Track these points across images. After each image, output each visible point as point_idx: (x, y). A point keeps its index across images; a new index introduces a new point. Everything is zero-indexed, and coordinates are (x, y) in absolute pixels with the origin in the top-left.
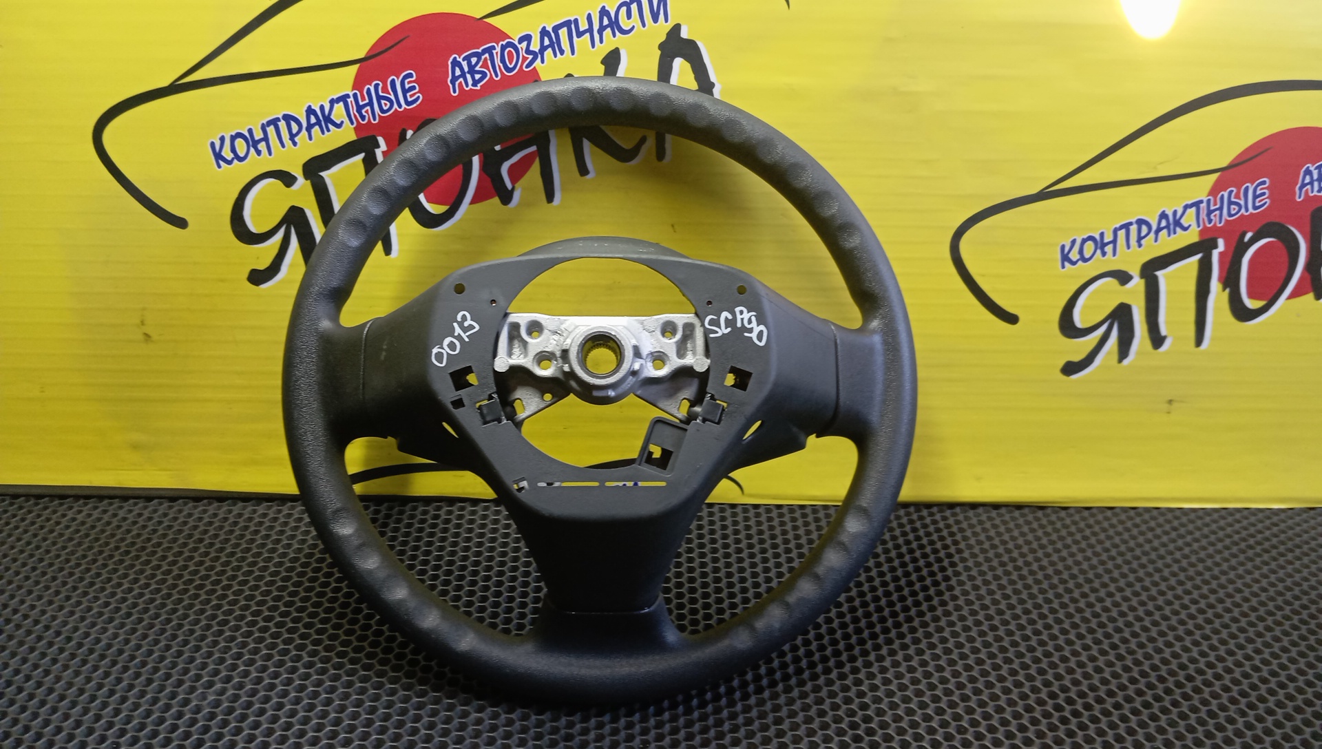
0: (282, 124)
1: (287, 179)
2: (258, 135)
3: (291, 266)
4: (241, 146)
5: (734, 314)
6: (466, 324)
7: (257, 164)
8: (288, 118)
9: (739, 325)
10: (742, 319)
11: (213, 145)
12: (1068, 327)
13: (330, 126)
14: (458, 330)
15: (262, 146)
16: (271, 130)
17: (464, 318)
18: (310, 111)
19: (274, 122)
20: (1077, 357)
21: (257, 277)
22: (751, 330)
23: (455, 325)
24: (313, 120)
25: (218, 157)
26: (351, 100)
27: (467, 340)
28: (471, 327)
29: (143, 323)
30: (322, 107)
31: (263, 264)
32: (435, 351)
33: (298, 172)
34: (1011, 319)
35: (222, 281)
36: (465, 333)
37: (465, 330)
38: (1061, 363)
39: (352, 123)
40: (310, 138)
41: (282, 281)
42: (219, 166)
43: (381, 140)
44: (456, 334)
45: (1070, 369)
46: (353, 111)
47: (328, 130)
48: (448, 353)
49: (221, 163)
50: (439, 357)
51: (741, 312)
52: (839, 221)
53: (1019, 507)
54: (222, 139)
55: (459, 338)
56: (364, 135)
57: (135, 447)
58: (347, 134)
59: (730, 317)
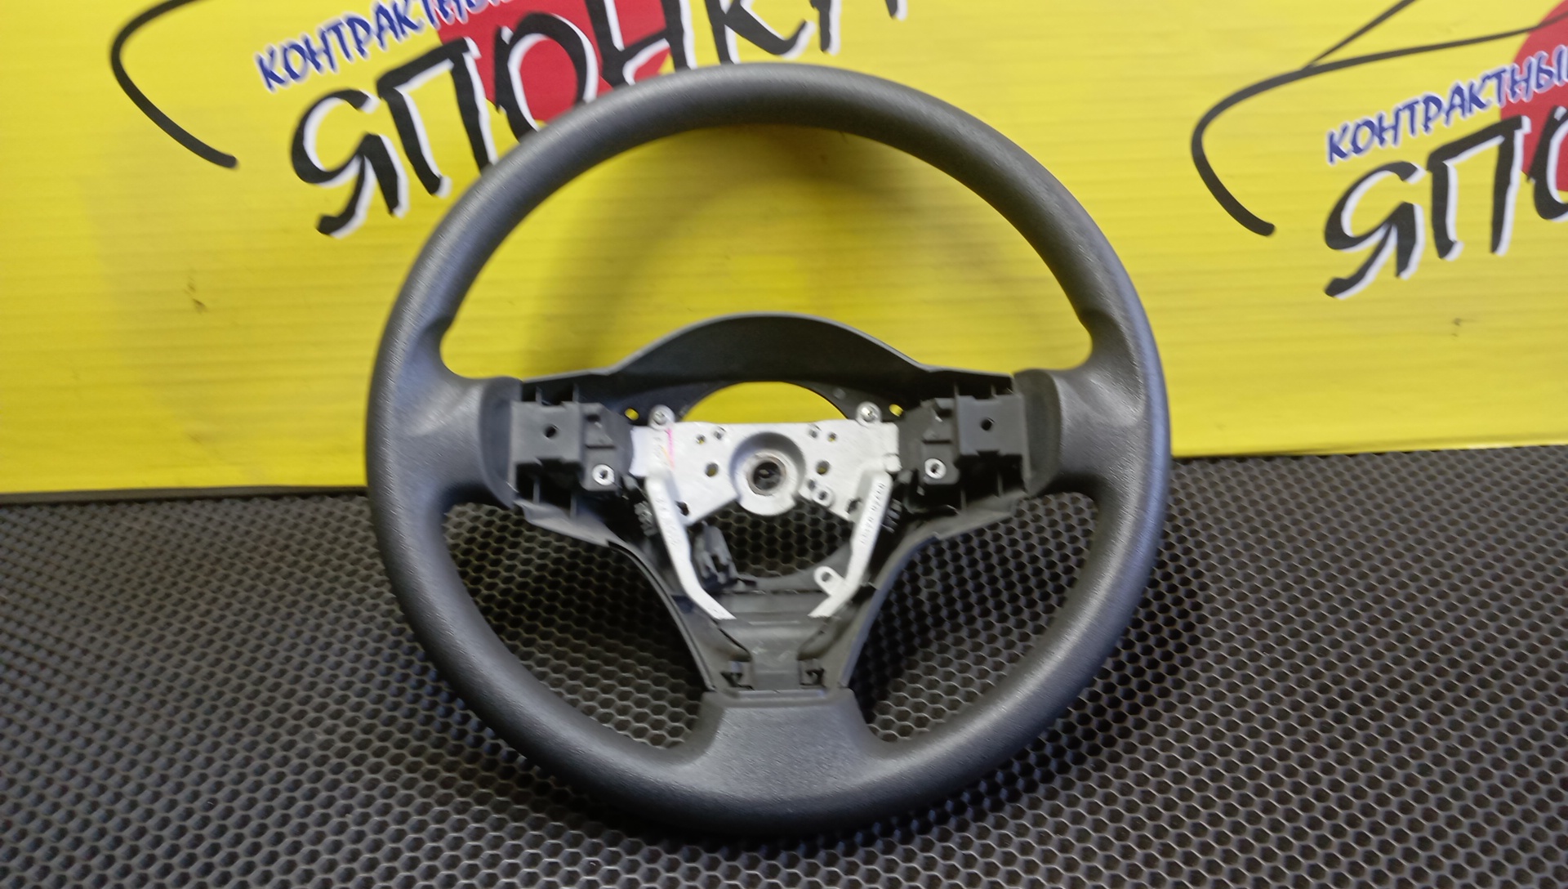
0: (346, 31)
1: (356, 99)
2: (317, 44)
4: (296, 60)
7: (318, 81)
8: (352, 22)
11: (261, 62)
12: (1336, 236)
13: (407, 29)
15: (323, 60)
16: (332, 38)
18: (381, 11)
19: (336, 29)
20: (1345, 273)
21: (329, 225)
24: (384, 22)
25: (269, 75)
29: (192, 288)
30: (395, 7)
31: (335, 208)
33: (370, 90)
34: (1265, 229)
35: (286, 231)
38: (1325, 281)
40: (382, 44)
42: (270, 86)
43: (471, 43)
45: (1337, 287)
46: (434, 8)
47: (403, 32)
49: (273, 82)
53: (1269, 458)
54: (272, 54)
56: (451, 37)
57: (196, 438)
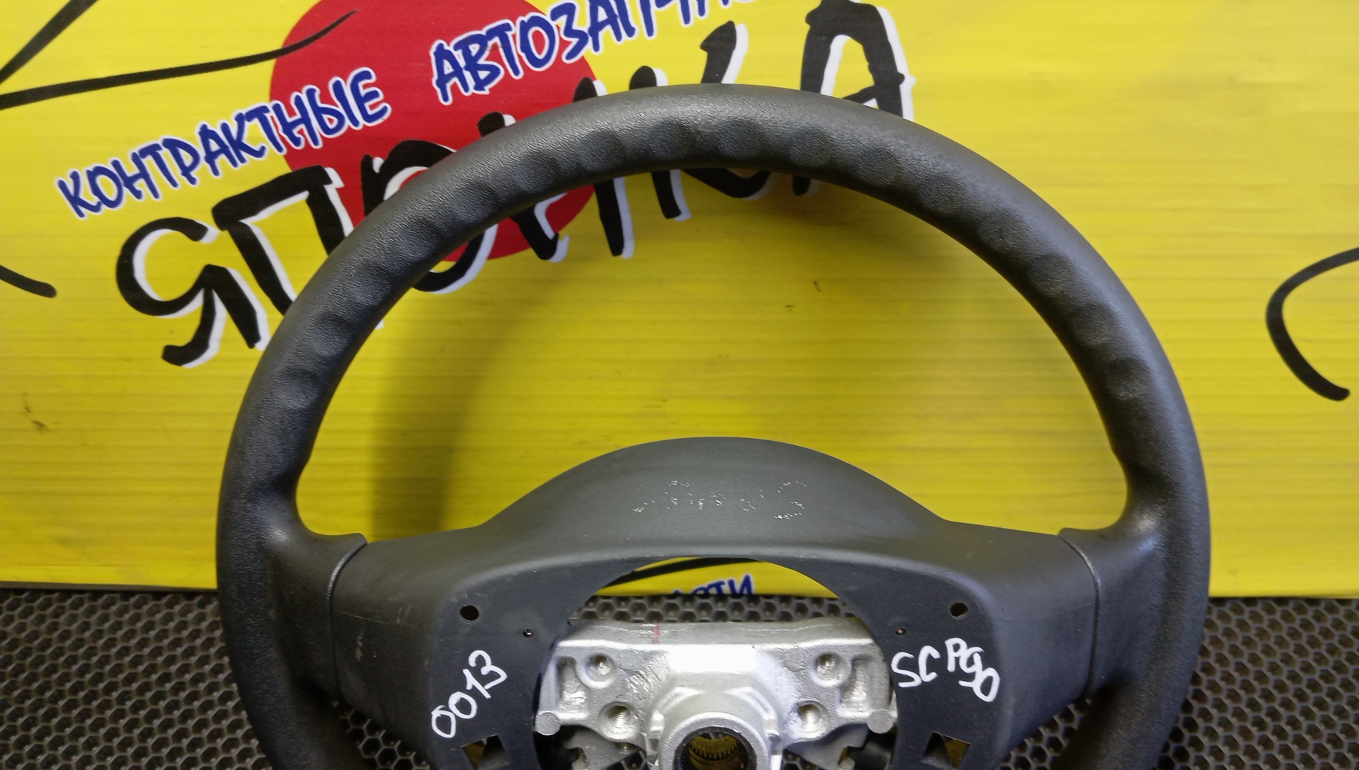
0: (165, 154)
1: (193, 230)
2: (131, 169)
3: (223, 341)
4: (108, 187)
5: (943, 650)
6: (485, 671)
7: (135, 212)
8: (172, 145)
9: (951, 667)
10: (957, 659)
11: (62, 185)
13: (245, 155)
14: (471, 681)
15: (140, 185)
16: (149, 162)
17: (481, 661)
18: (206, 134)
19: (152, 150)
21: (177, 355)
22: (971, 677)
23: (466, 672)
24: (214, 146)
25: (76, 201)
26: (270, 115)
27: (487, 696)
28: (493, 676)
29: (28, 410)
30: (225, 128)
31: (183, 337)
32: (436, 713)
33: (206, 220)
34: (1338, 394)
35: (127, 360)
36: (483, 686)
37: (483, 680)
39: (280, 149)
40: (216, 172)
41: (214, 360)
42: (81, 215)
43: (331, 172)
44: (469, 687)
46: (278, 131)
47: (243, 160)
48: (457, 718)
49: (83, 209)
50: (444, 723)
51: (957, 648)
52: (1113, 357)
54: (75, 177)
55: (474, 693)
56: (303, 165)
58: (274, 166)
59: (936, 655)
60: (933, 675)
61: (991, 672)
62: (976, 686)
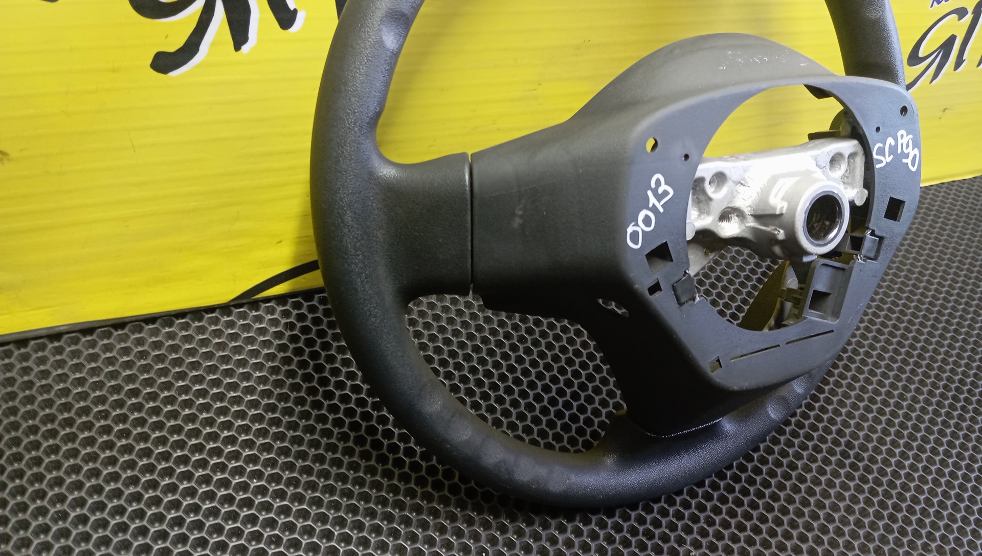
3: (213, 44)
5: (896, 140)
6: (660, 191)
9: (899, 151)
10: (902, 144)
14: (653, 200)
17: (658, 182)
21: (165, 62)
22: (907, 156)
23: (650, 193)
27: (661, 210)
28: (666, 193)
32: (630, 230)
35: (114, 70)
36: (659, 202)
37: (659, 197)
41: (199, 65)
44: (651, 205)
48: (642, 230)
50: (635, 235)
51: (902, 136)
55: (654, 209)
59: (893, 143)
60: (892, 157)
61: (916, 151)
62: (908, 161)
